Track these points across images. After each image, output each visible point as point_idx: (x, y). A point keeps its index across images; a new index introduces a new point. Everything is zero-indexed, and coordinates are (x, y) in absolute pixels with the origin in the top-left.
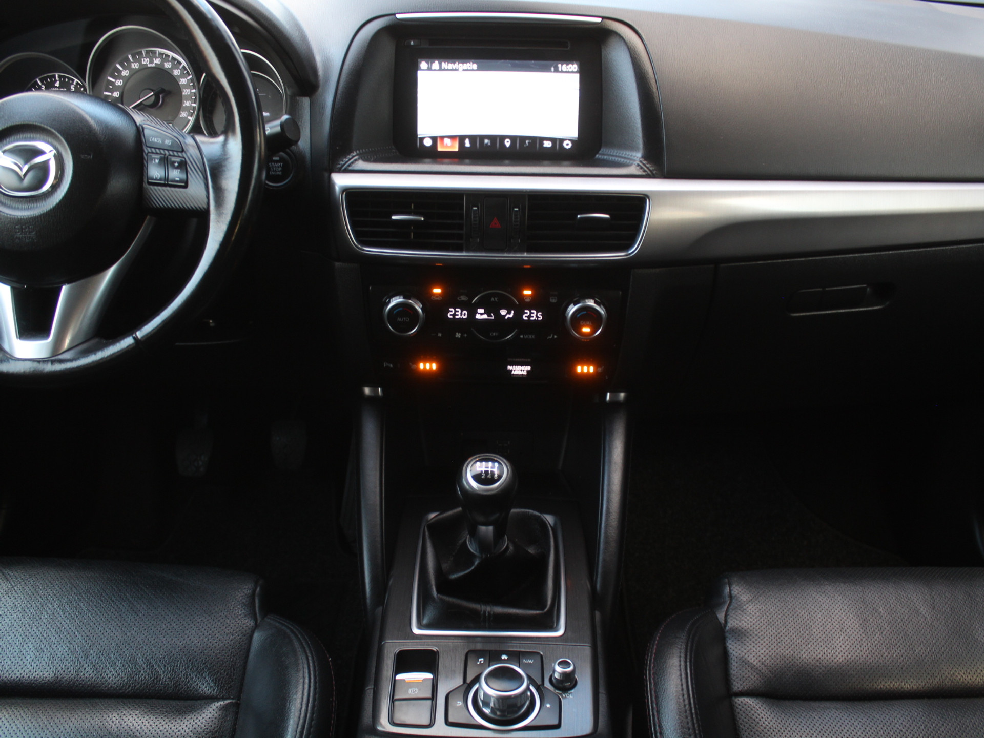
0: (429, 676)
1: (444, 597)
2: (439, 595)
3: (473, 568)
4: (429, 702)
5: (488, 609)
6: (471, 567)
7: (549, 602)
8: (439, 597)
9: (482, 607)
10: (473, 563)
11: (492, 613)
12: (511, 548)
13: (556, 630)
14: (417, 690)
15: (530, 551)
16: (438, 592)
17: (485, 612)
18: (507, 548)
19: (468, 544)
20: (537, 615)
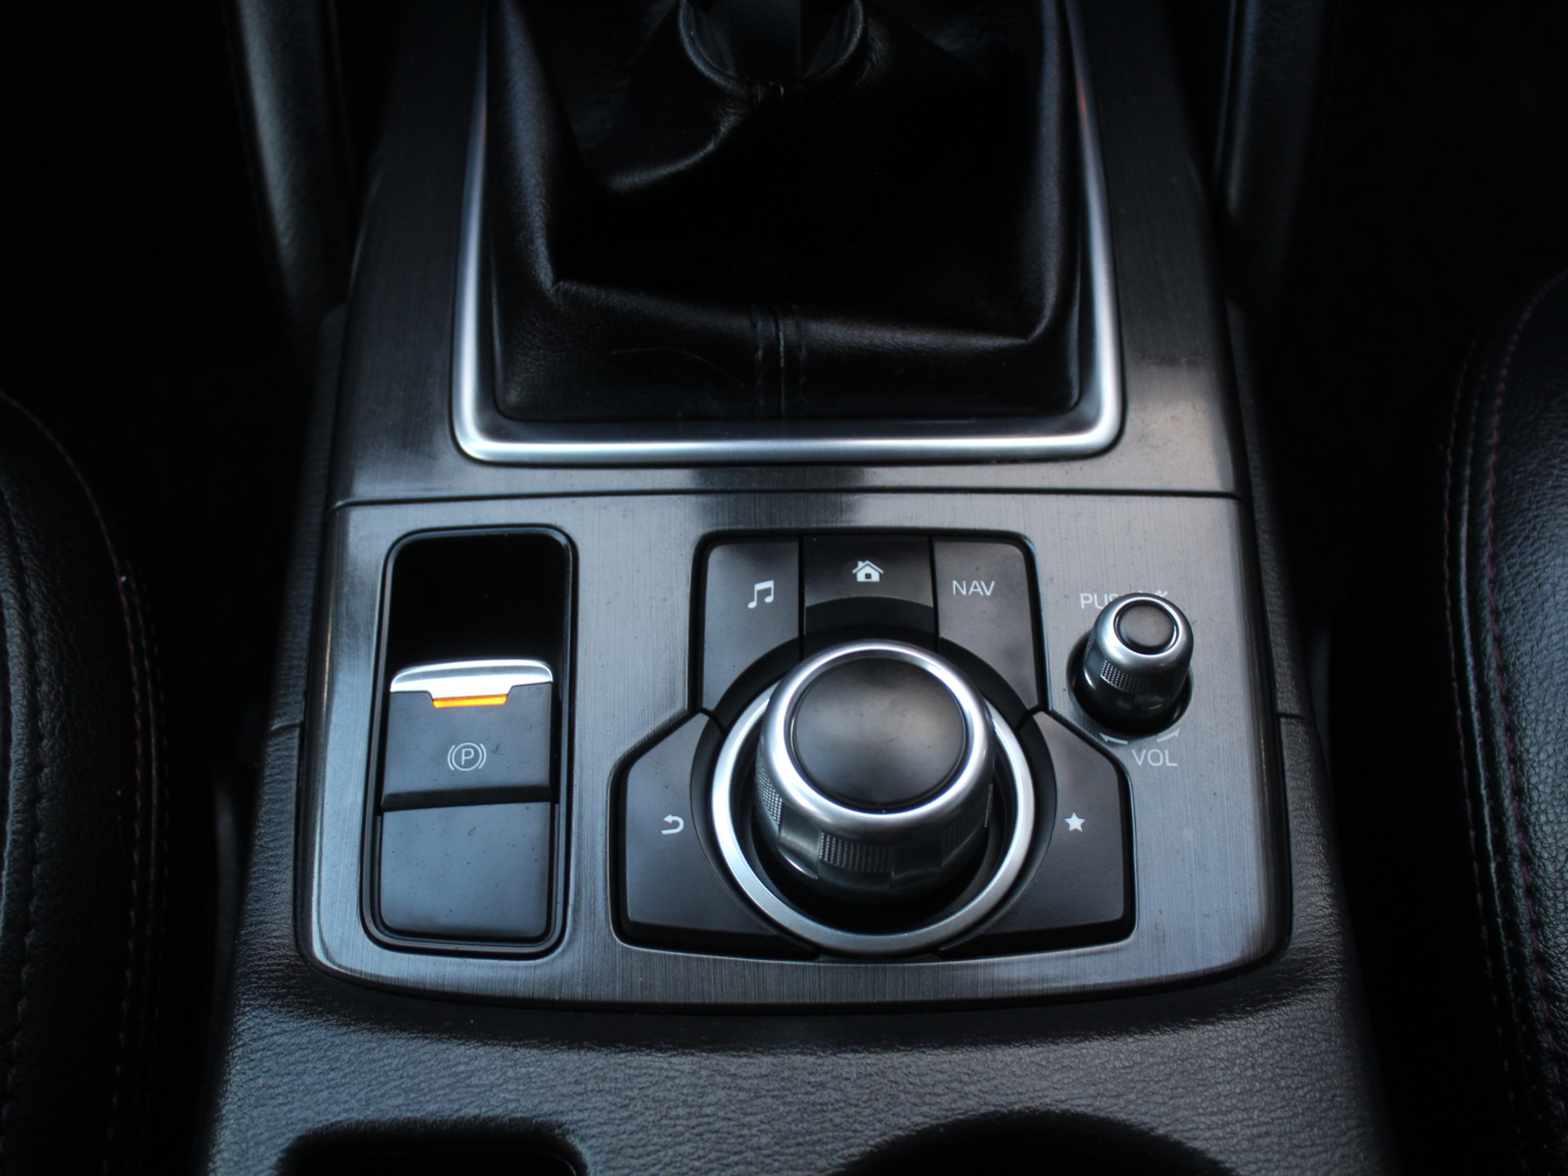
0: (535, 674)
1: (588, 291)
2: (565, 285)
3: (711, 147)
4: (532, 815)
5: (786, 330)
6: (703, 145)
7: (1051, 297)
8: (565, 293)
9: (760, 325)
10: (711, 129)
11: (803, 354)
12: (879, 47)
13: (1082, 425)
14: (482, 749)
15: (944, 42)
16: (560, 273)
17: (772, 348)
18: (864, 46)
19: (686, 40)
20: (999, 353)
